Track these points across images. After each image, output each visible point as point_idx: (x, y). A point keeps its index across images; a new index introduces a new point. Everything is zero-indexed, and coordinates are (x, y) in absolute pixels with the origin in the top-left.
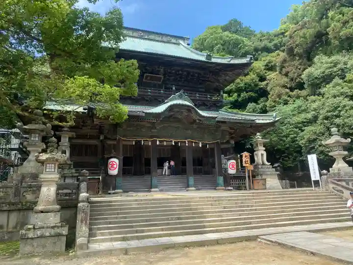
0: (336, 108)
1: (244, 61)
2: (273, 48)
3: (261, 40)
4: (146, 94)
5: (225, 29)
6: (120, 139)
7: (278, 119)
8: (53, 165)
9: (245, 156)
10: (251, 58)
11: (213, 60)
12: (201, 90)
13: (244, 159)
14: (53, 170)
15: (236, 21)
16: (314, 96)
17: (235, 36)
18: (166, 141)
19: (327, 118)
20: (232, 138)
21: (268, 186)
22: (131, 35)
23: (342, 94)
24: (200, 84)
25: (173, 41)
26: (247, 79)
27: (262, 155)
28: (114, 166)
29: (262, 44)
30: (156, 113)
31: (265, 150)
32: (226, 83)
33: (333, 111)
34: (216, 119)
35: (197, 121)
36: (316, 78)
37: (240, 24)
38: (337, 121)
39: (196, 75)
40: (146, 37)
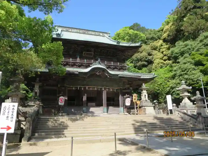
0: (186, 70)
1: (137, 44)
2: (156, 38)
3: (150, 34)
4: (84, 62)
5: (131, 28)
6: (66, 86)
7: (156, 76)
8: (16, 98)
9: (135, 96)
10: (141, 43)
11: (121, 44)
12: (114, 60)
13: (134, 98)
14: (16, 101)
15: (137, 24)
16: (176, 63)
17: (136, 32)
18: (92, 88)
19: (181, 75)
20: (131, 86)
21: (147, 112)
22: (79, 32)
23: (189, 62)
24: (114, 57)
25: (101, 34)
26: (142, 55)
27: (145, 95)
28: (62, 100)
29: (151, 36)
30: (85, 72)
31: (147, 93)
32: (129, 57)
33: (184, 71)
34: (119, 76)
35: (108, 77)
36: (176, 53)
37: (139, 25)
38: (186, 76)
39: (112, 52)
40: (87, 33)
